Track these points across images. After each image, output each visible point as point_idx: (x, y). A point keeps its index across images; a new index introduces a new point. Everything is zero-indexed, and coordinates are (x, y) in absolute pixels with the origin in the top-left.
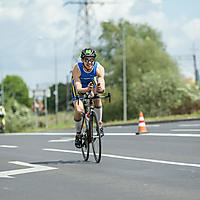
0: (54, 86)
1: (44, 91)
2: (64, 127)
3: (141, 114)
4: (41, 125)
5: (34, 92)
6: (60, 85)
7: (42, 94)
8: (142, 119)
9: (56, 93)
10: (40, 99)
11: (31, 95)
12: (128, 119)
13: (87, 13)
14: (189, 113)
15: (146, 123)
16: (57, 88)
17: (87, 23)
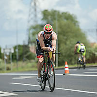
0: (16, 47)
1: (10, 49)
2: (22, 70)
3: (66, 63)
4: (8, 69)
5: (4, 49)
6: (19, 46)
7: (9, 51)
8: (67, 66)
9: (17, 50)
10: (8, 54)
11: (2, 52)
12: (59, 66)
13: (35, 4)
14: (94, 63)
15: (69, 68)
16: (17, 47)
17: (35, 10)
